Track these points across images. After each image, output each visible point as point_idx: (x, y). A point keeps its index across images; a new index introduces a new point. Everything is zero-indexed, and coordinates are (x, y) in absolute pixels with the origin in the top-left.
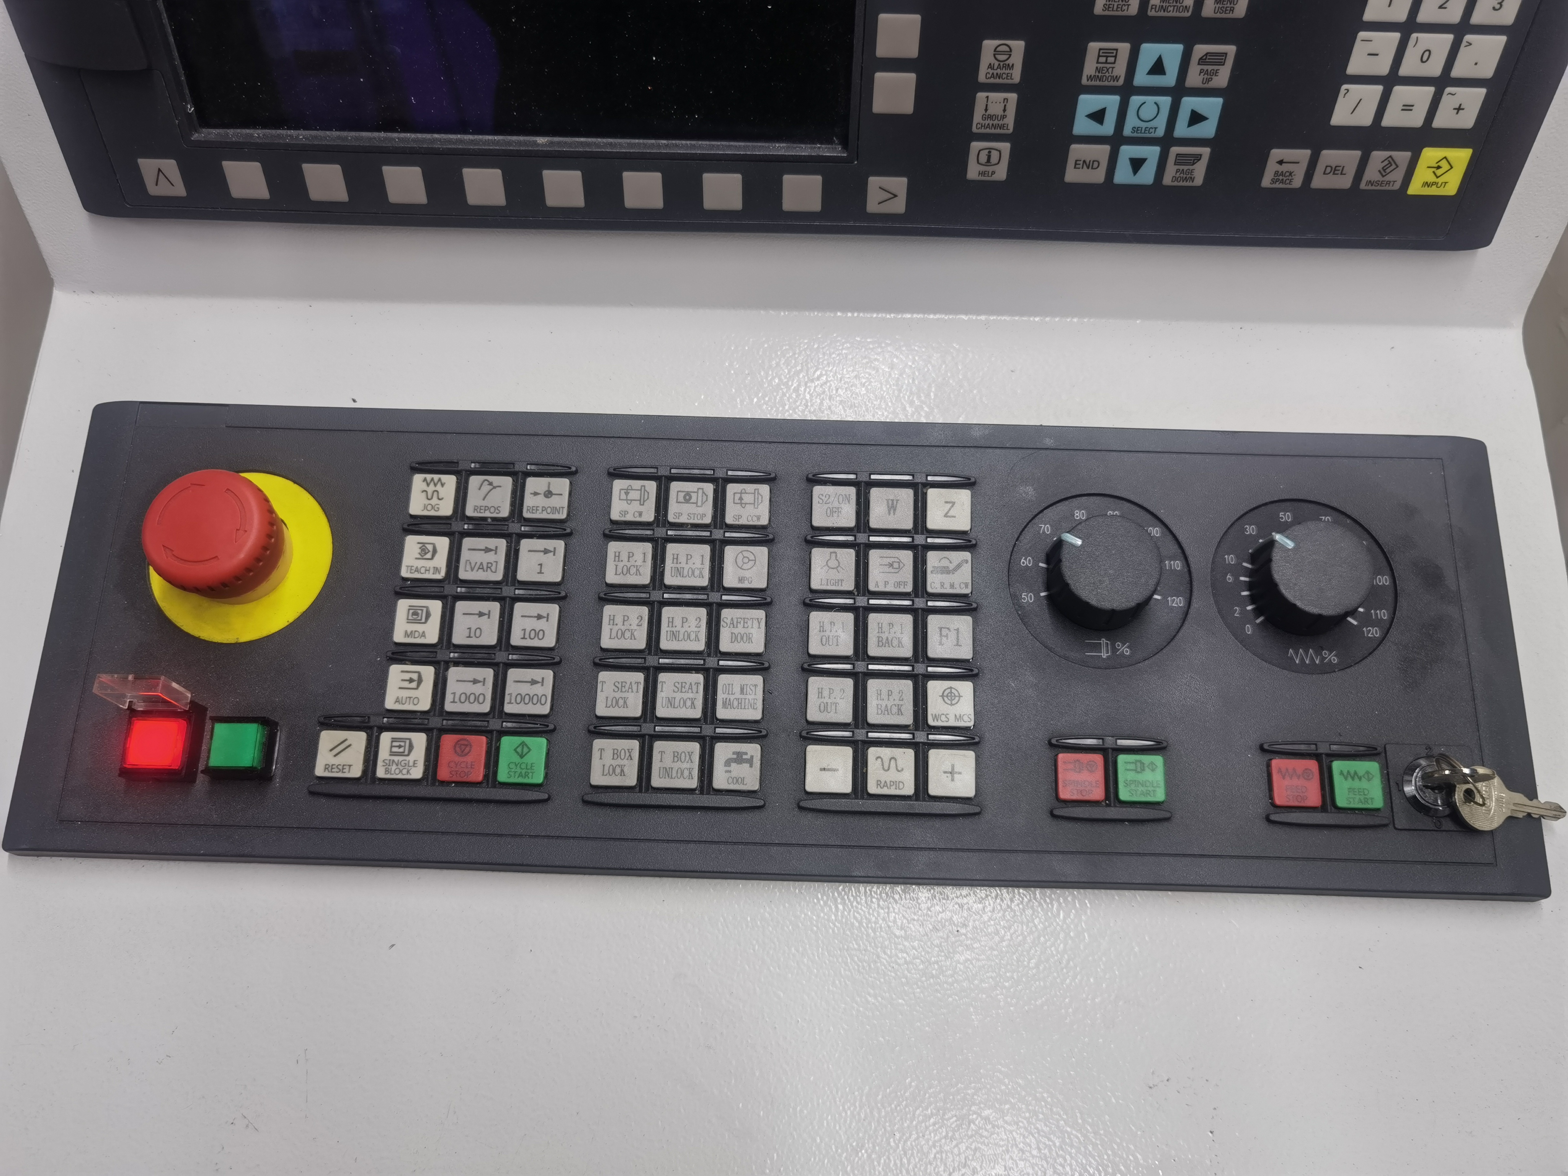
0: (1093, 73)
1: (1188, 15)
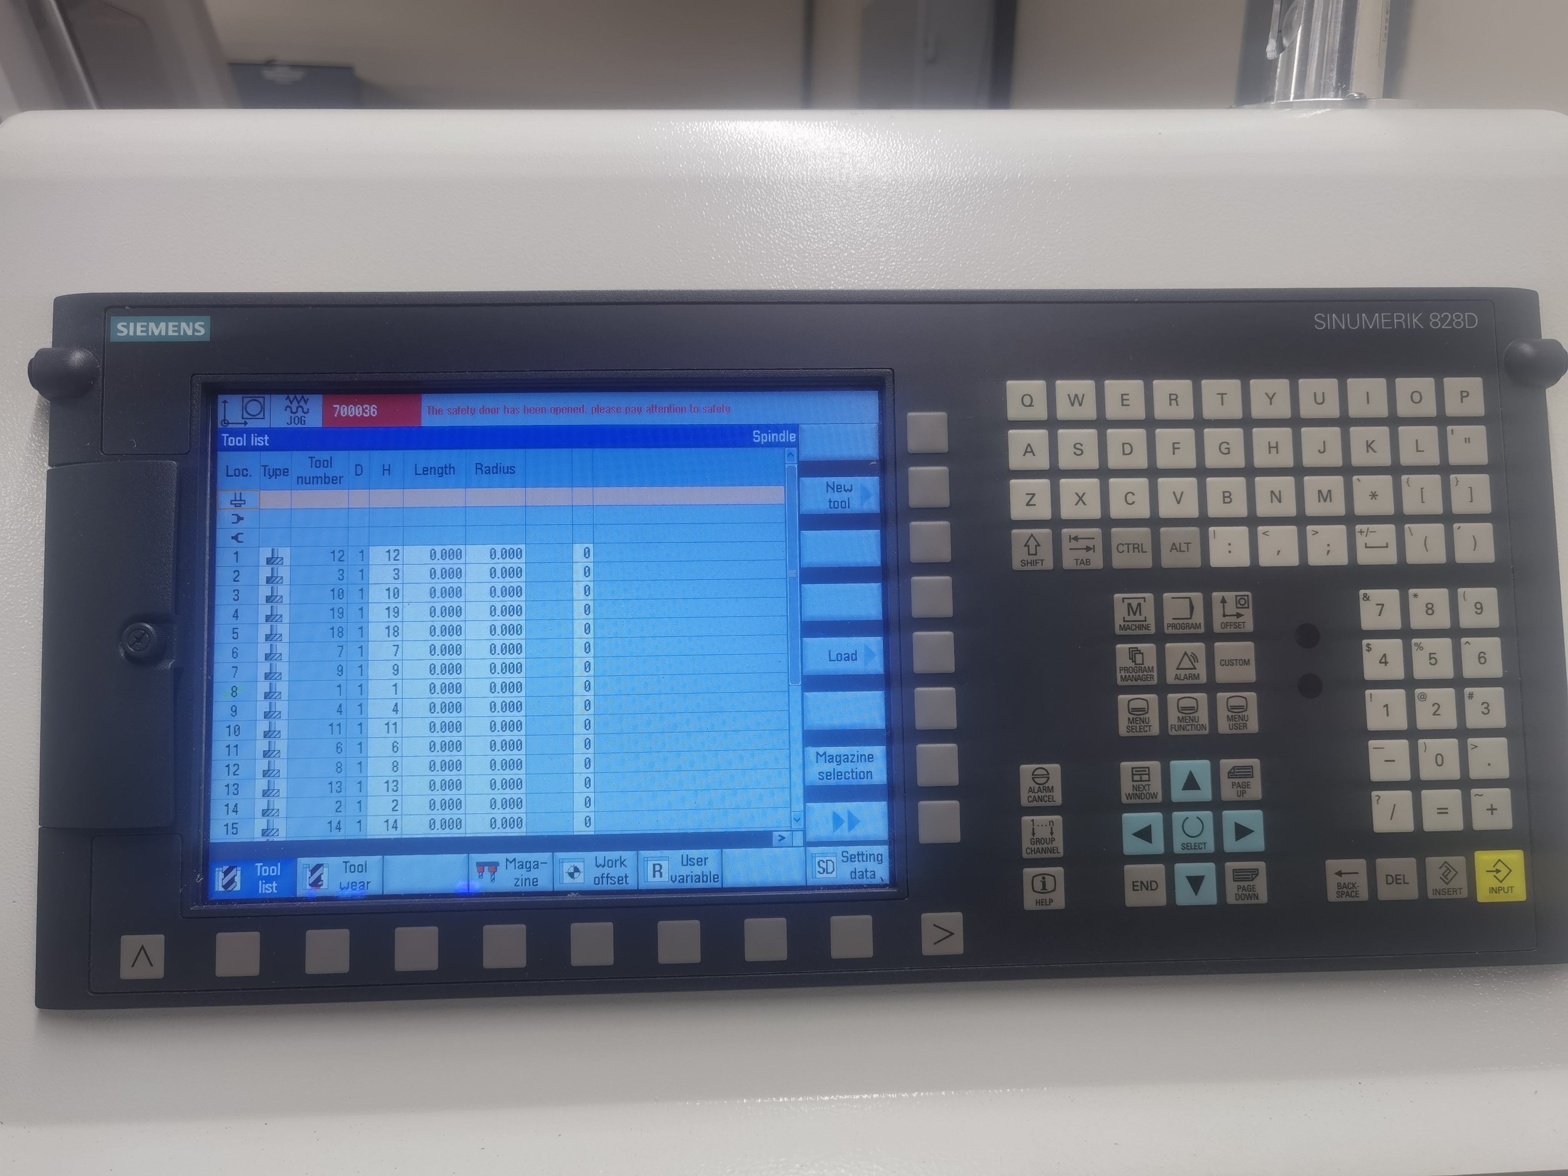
0: (1131, 792)
1: (1207, 732)
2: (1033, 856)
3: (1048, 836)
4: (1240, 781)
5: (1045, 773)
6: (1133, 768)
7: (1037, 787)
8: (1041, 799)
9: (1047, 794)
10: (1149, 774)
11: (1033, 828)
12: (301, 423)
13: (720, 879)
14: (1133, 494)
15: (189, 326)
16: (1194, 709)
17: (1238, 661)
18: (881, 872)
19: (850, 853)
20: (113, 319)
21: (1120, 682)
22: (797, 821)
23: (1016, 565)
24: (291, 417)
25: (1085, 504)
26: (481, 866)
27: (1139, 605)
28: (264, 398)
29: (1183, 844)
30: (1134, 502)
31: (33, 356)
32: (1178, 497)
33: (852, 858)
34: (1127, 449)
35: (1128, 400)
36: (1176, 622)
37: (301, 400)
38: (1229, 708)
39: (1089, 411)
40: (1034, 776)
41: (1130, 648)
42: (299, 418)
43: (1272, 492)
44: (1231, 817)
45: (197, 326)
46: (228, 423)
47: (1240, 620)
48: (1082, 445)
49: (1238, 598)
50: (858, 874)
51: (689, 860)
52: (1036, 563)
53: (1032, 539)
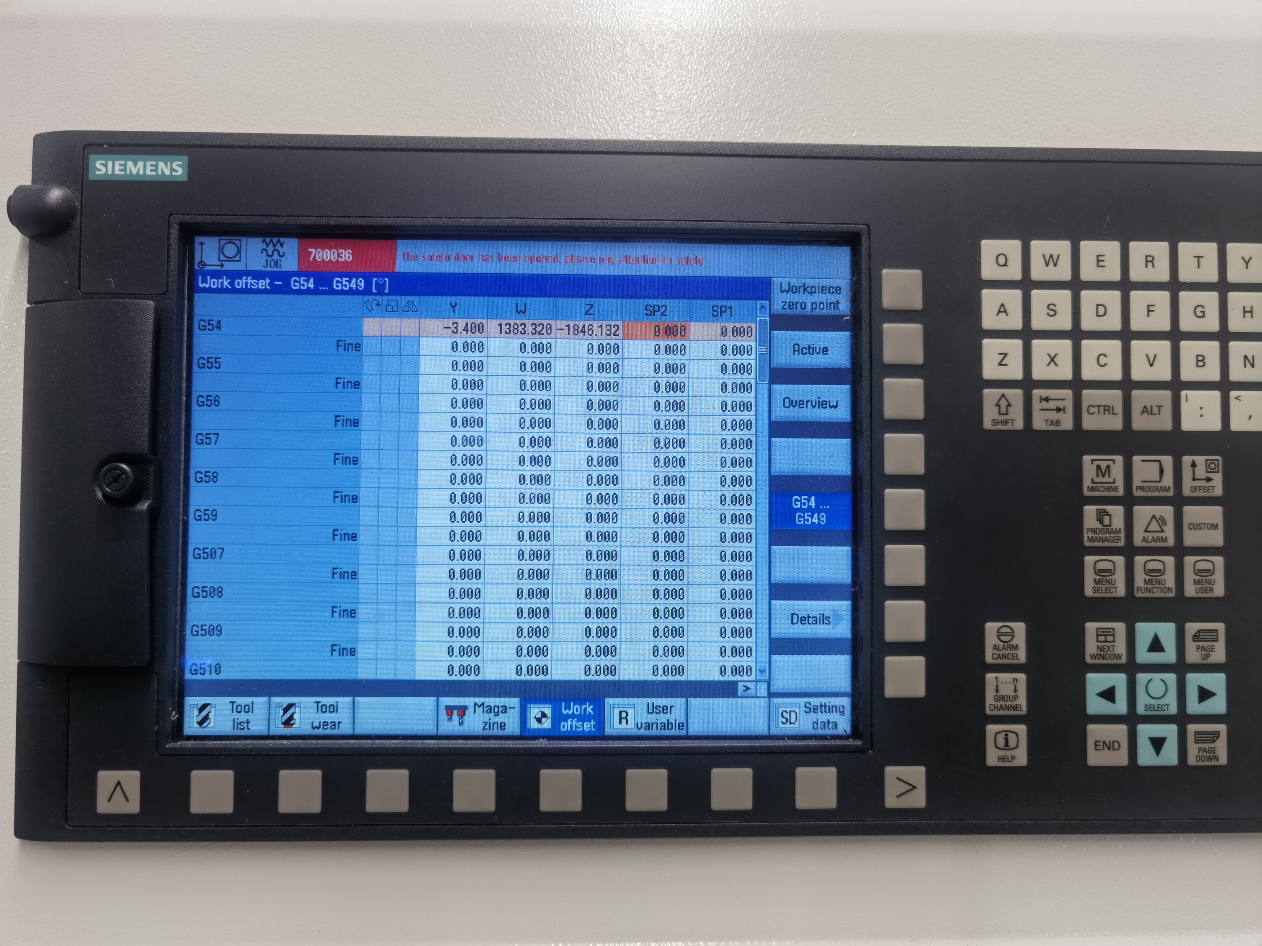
0: (1095, 653)
1: (1172, 595)
2: (996, 713)
3: (1011, 693)
4: (1205, 644)
5: (1010, 630)
6: (1098, 629)
7: (1001, 644)
8: (1005, 657)
9: (1012, 652)
10: (1113, 635)
11: (997, 686)
12: (277, 267)
13: (685, 727)
14: (1106, 356)
15: (166, 165)
16: (1161, 572)
17: (1206, 525)
18: (844, 725)
19: (813, 704)
20: (92, 157)
21: (1087, 543)
22: (762, 672)
23: (987, 424)
24: (267, 260)
25: (1056, 365)
26: (450, 710)
27: (1108, 467)
28: (240, 240)
29: (1146, 706)
30: (1105, 364)
31: (12, 194)
32: (1151, 359)
33: (815, 709)
34: (1101, 310)
35: (1103, 261)
36: (1145, 484)
37: (277, 244)
38: (1196, 571)
39: (1064, 272)
40: (999, 634)
41: (1097, 510)
42: (275, 262)
43: (1246, 357)
44: (1194, 680)
45: (175, 165)
46: (205, 265)
47: (1211, 484)
48: (1055, 306)
49: (1209, 462)
50: (820, 725)
51: (655, 707)
52: (1006, 423)
53: (1003, 399)
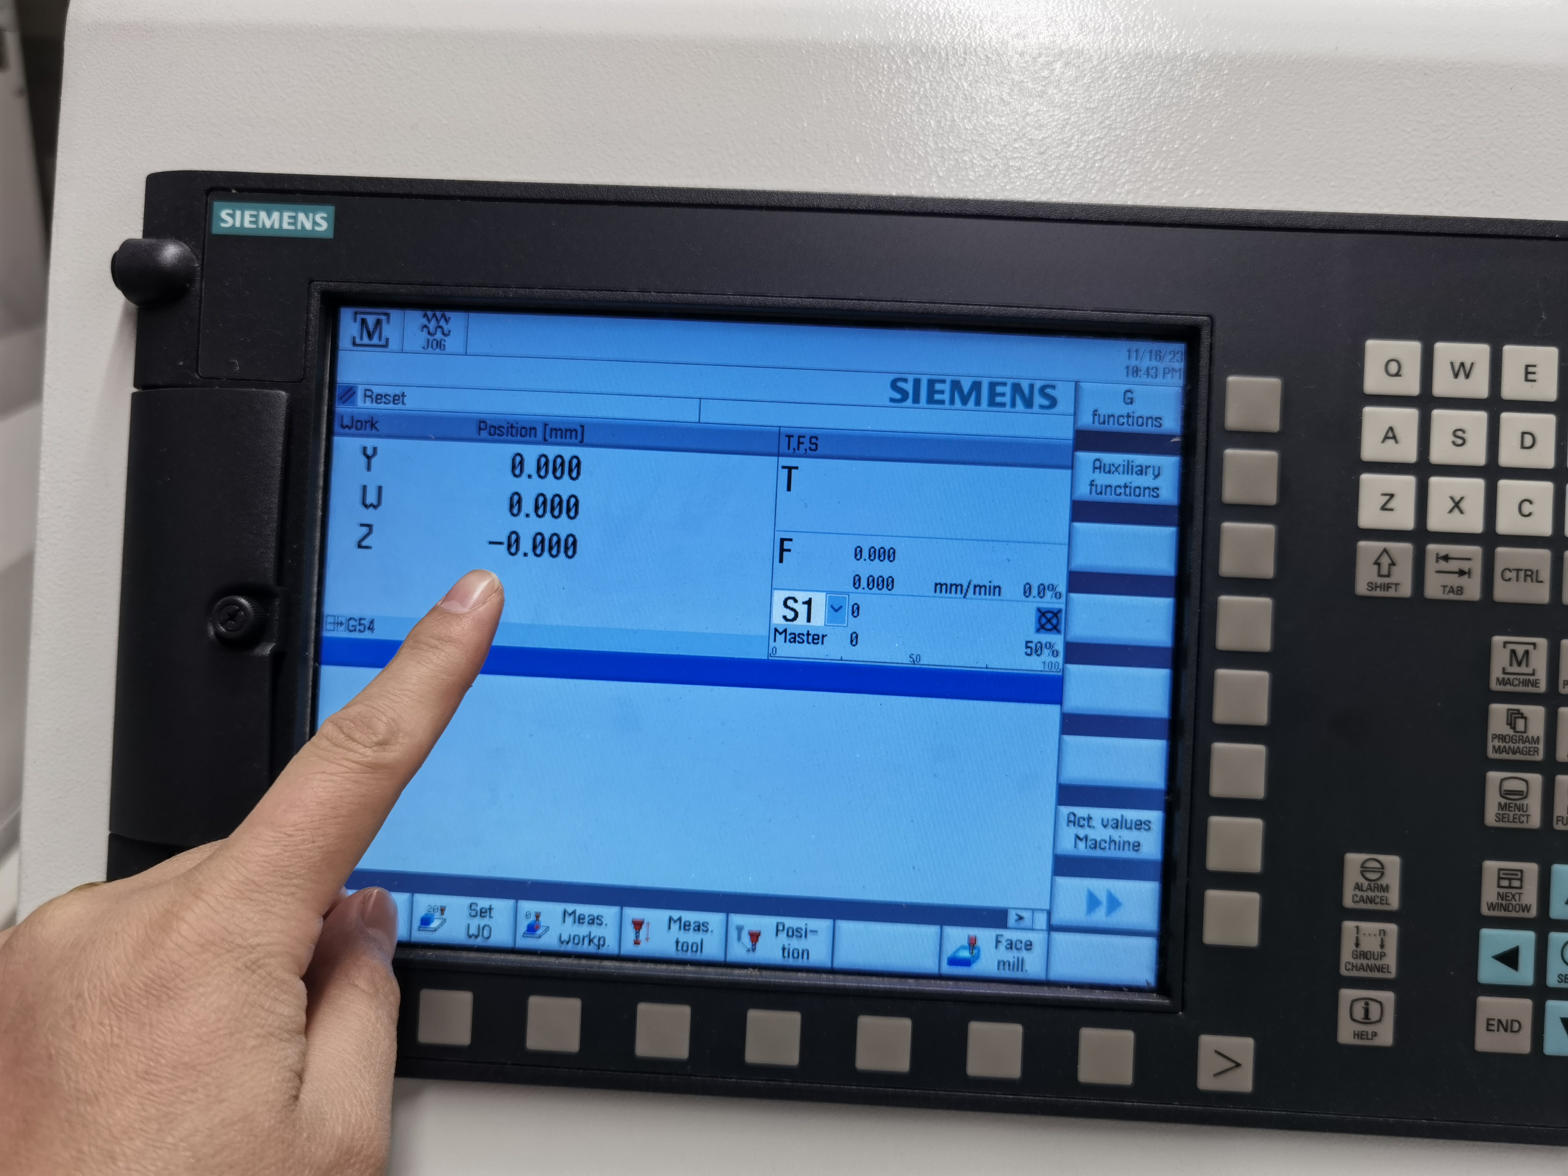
0: (1495, 901)
2: (1355, 974)
3: (1376, 949)
5: (1378, 865)
6: (1500, 870)
7: (1366, 884)
8: (1371, 900)
9: (1380, 895)
11: (1357, 938)
12: (441, 349)
14: (1531, 502)
15: (308, 217)
18: (1145, 972)
20: (216, 204)
21: (1491, 754)
22: (1041, 898)
23: (1361, 588)
24: (428, 340)
25: (1462, 512)
27: (1527, 653)
29: (1560, 976)
30: (1530, 514)
31: (117, 249)
34: (1528, 440)
35: (1534, 373)
37: (441, 319)
39: (1478, 387)
40: (1364, 869)
41: (1509, 710)
42: (438, 342)
45: (318, 218)
48: (1464, 432)
52: (1389, 587)
53: (1385, 556)
